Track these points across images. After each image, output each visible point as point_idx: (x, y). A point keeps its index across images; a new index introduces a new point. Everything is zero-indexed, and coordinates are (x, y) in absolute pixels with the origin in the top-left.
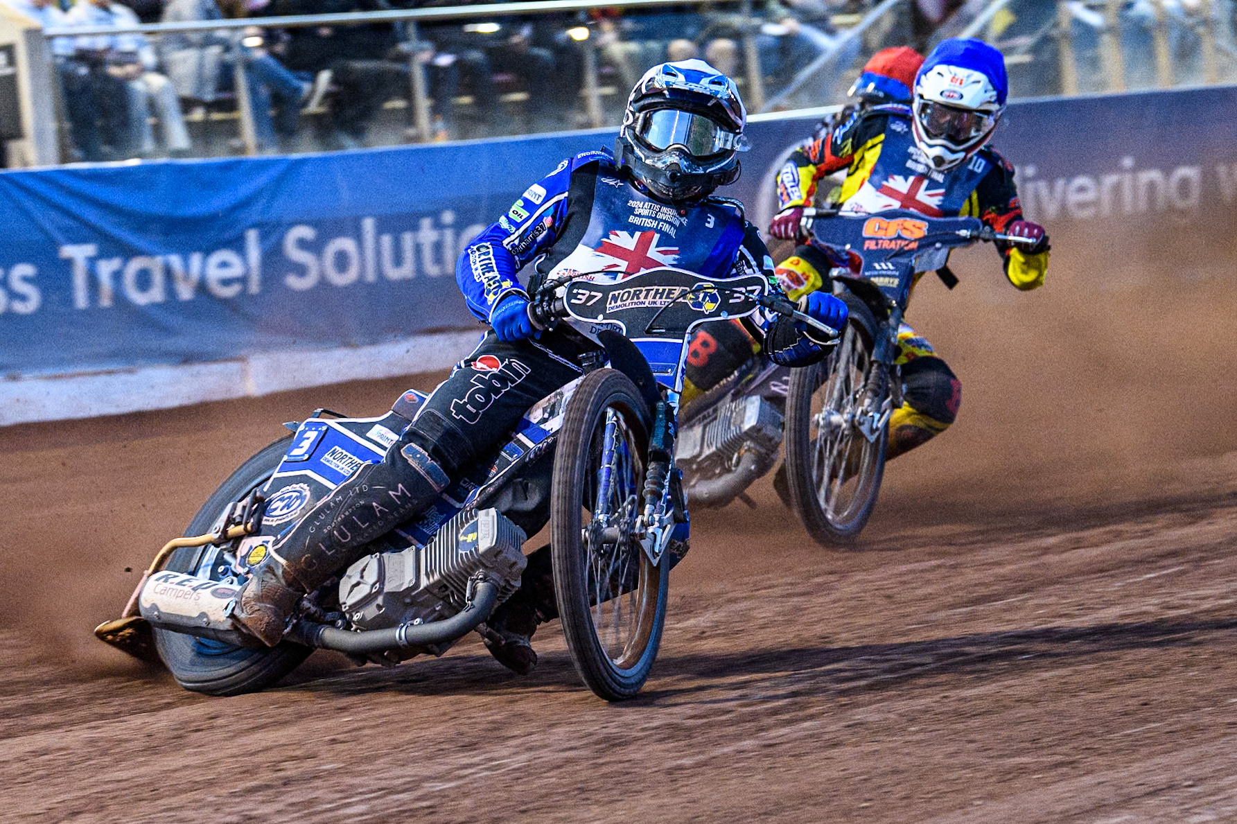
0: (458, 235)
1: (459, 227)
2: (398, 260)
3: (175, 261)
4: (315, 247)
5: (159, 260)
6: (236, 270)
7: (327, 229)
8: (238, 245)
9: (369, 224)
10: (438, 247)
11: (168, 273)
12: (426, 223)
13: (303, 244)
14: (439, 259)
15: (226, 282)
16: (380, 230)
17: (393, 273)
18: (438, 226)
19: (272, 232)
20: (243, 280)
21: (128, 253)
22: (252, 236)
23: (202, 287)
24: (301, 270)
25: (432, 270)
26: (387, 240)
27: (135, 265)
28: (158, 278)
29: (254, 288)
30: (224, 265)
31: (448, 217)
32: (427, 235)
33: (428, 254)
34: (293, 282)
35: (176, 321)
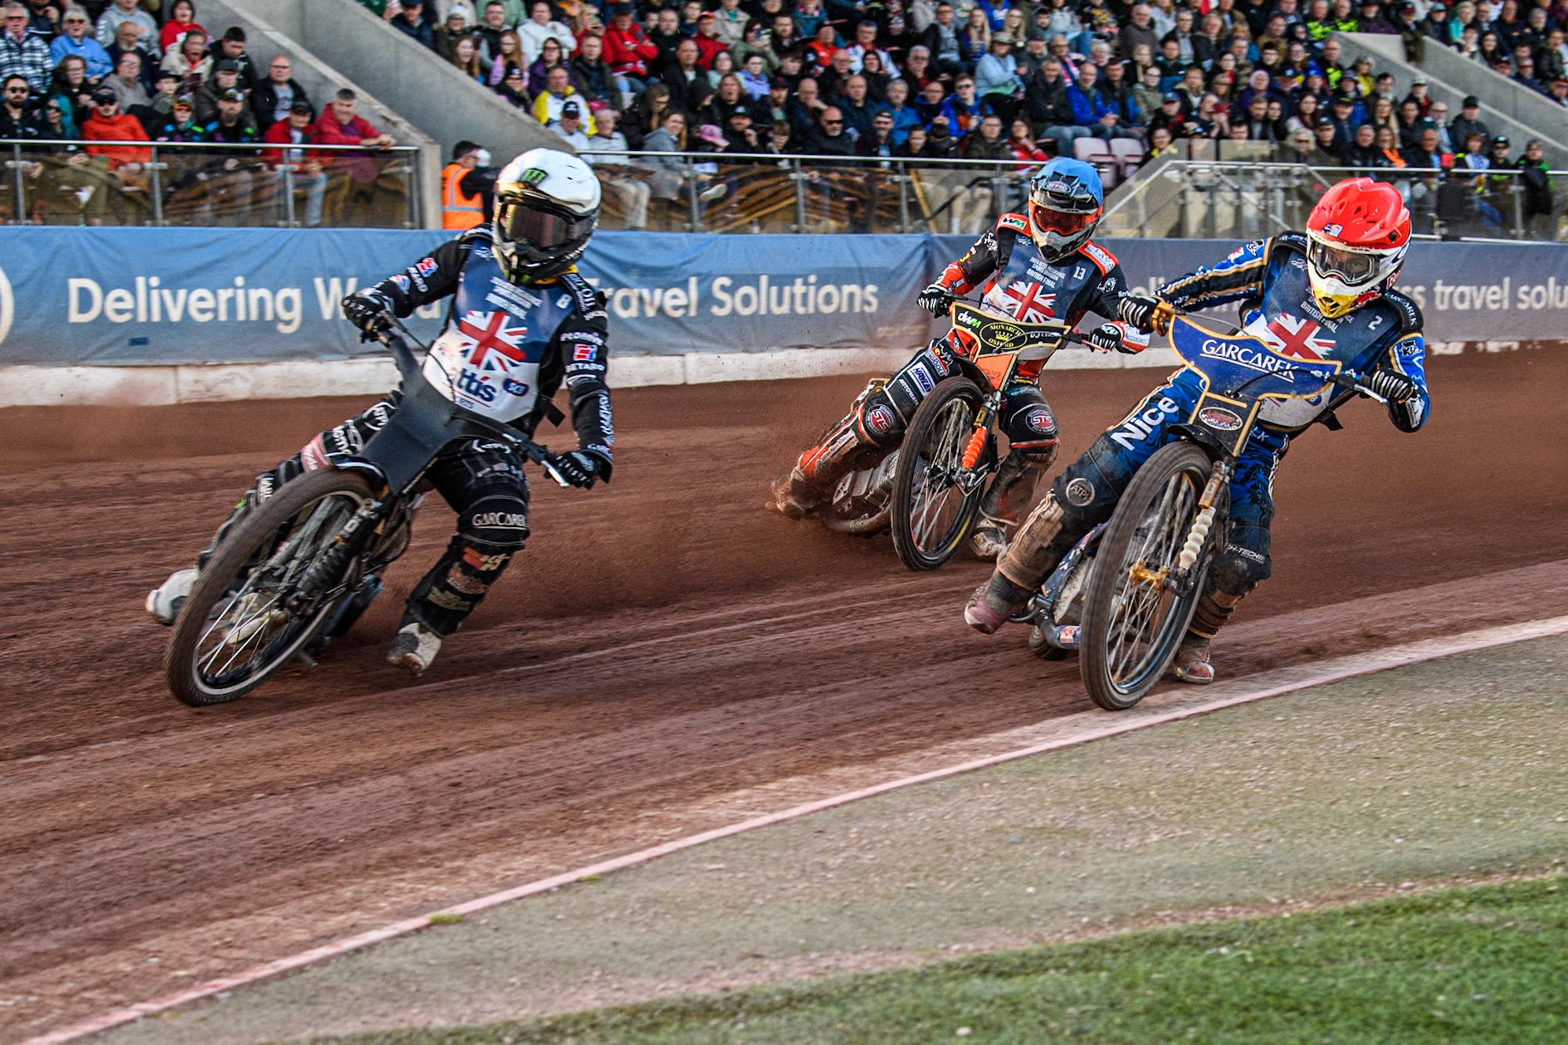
0: (817, 290)
1: (819, 284)
2: (780, 303)
3: (645, 293)
4: (730, 290)
5: (636, 291)
6: (682, 301)
7: (738, 281)
8: (684, 285)
9: (764, 280)
10: (805, 296)
11: (641, 299)
12: (799, 281)
13: (723, 288)
14: (805, 304)
15: (676, 308)
16: (770, 284)
17: (777, 310)
18: (806, 283)
19: (705, 279)
20: (686, 307)
21: (618, 285)
22: (693, 281)
23: (660, 310)
24: (721, 304)
25: (800, 310)
26: (774, 289)
27: (621, 293)
28: (634, 303)
29: (693, 313)
30: (675, 297)
31: (812, 279)
32: (799, 288)
33: (798, 301)
34: (716, 310)
35: (642, 328)
